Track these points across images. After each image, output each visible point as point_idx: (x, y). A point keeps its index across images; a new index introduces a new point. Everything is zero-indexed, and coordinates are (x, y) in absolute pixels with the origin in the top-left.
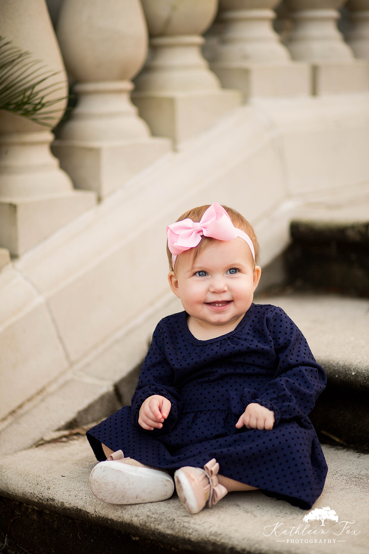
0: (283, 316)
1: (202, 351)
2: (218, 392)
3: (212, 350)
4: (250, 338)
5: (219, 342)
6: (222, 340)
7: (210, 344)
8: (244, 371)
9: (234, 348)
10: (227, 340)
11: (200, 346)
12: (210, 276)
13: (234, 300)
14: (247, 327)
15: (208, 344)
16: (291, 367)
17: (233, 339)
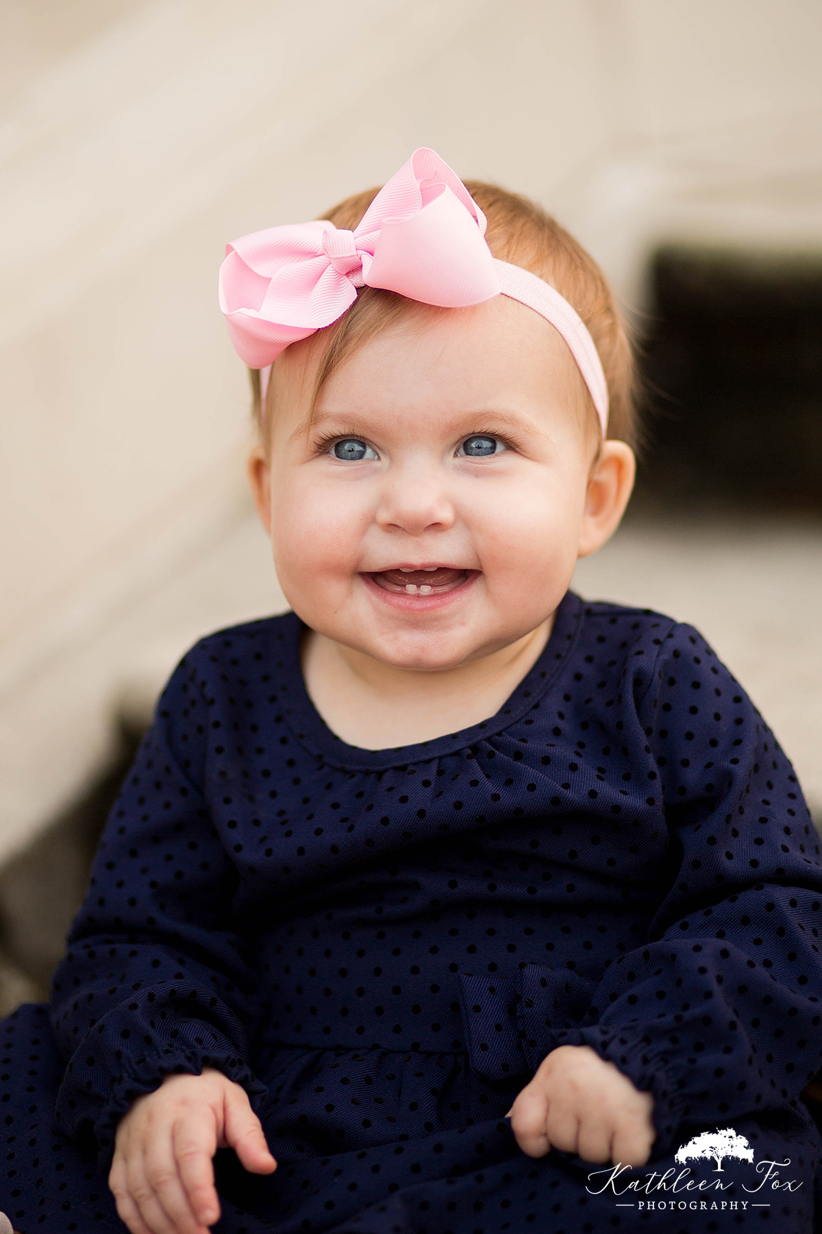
0: (705, 666)
1: (360, 795)
2: (415, 970)
3: (404, 799)
4: (564, 751)
5: (434, 767)
6: (446, 756)
7: (395, 768)
8: (532, 890)
9: (496, 797)
10: (469, 757)
11: (352, 775)
12: (385, 461)
13: (485, 571)
14: (554, 703)
15: (386, 771)
16: (730, 887)
17: (491, 755)
